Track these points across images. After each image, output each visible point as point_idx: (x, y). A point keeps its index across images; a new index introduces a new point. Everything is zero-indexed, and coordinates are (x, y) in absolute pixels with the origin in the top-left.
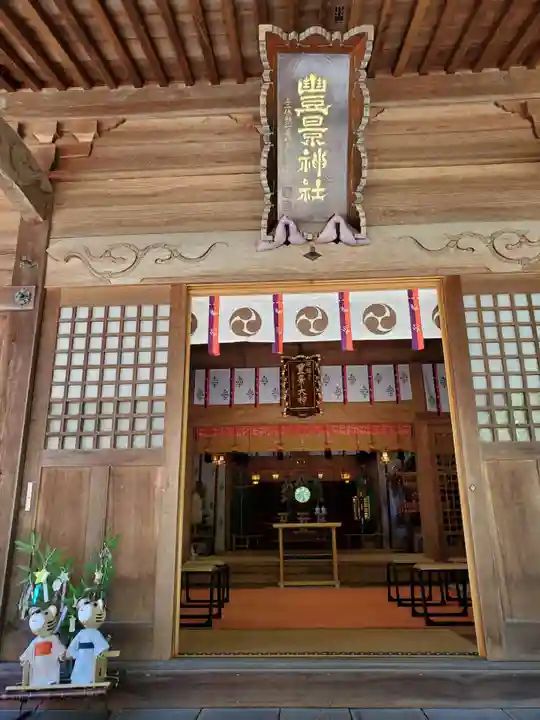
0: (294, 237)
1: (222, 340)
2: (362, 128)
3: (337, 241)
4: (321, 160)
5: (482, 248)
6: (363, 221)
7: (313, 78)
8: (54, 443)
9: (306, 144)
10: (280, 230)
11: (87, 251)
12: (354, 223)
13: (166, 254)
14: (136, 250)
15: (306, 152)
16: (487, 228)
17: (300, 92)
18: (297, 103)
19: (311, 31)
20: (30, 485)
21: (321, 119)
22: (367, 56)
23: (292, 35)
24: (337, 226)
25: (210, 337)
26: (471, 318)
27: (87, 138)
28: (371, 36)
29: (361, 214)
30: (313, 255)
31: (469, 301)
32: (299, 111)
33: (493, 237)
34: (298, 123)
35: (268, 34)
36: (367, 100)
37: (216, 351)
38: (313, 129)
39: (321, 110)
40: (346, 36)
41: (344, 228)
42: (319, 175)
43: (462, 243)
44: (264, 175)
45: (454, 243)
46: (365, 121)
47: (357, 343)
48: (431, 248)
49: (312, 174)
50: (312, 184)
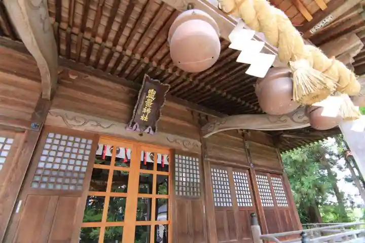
0: (138, 129)
1: (106, 155)
2: (162, 107)
3: (149, 133)
4: (149, 111)
5: (181, 143)
6: (156, 130)
7: (153, 90)
9: (146, 105)
10: (134, 127)
11: (66, 116)
12: (154, 130)
13: (95, 124)
14: (85, 120)
15: (146, 107)
16: (183, 138)
17: (149, 92)
18: (147, 95)
19: (156, 80)
20: (20, 202)
21: (152, 100)
23: (152, 79)
25: (103, 153)
26: (176, 160)
29: (156, 128)
30: (141, 135)
31: (176, 156)
32: (147, 97)
33: (184, 141)
34: (146, 100)
35: (146, 77)
36: (165, 101)
37: (104, 158)
38: (149, 103)
39: (152, 98)
40: (164, 85)
41: (151, 131)
42: (148, 114)
43: (177, 141)
45: (175, 141)
47: (147, 163)
48: (171, 141)
49: (146, 114)
50: (145, 116)
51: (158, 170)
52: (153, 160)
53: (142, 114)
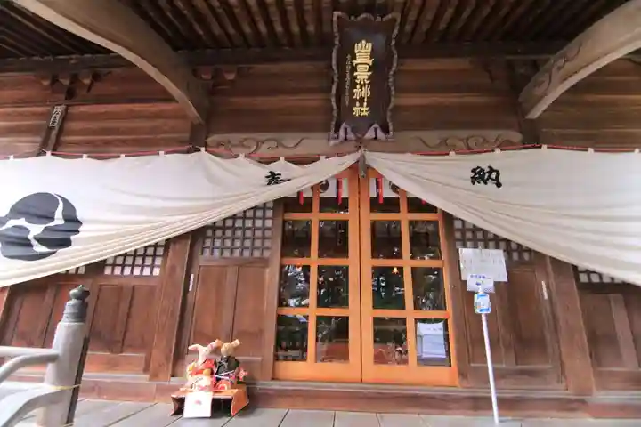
0: (350, 136)
1: (305, 196)
2: (391, 73)
3: (376, 138)
4: (366, 92)
5: (461, 145)
6: (391, 128)
7: (363, 42)
8: (207, 252)
9: (358, 82)
10: (342, 133)
11: (229, 142)
12: (386, 130)
13: (274, 144)
14: (258, 141)
15: (358, 86)
17: (356, 51)
18: (354, 58)
19: (363, 16)
20: (192, 276)
21: (368, 67)
22: (396, 32)
23: (353, 18)
24: (376, 130)
25: (299, 194)
27: (231, 77)
28: (399, 21)
29: (390, 124)
32: (355, 62)
33: (467, 139)
34: (354, 69)
35: (338, 18)
36: (396, 56)
37: (302, 202)
38: (363, 74)
39: (368, 62)
40: (384, 19)
41: (379, 131)
42: (366, 100)
43: (449, 142)
44: (333, 99)
45: (444, 142)
46: (393, 69)
47: (386, 199)
48: (431, 144)
49: (362, 100)
50: (361, 105)
51: (410, 211)
52: (398, 193)
53: (353, 102)
